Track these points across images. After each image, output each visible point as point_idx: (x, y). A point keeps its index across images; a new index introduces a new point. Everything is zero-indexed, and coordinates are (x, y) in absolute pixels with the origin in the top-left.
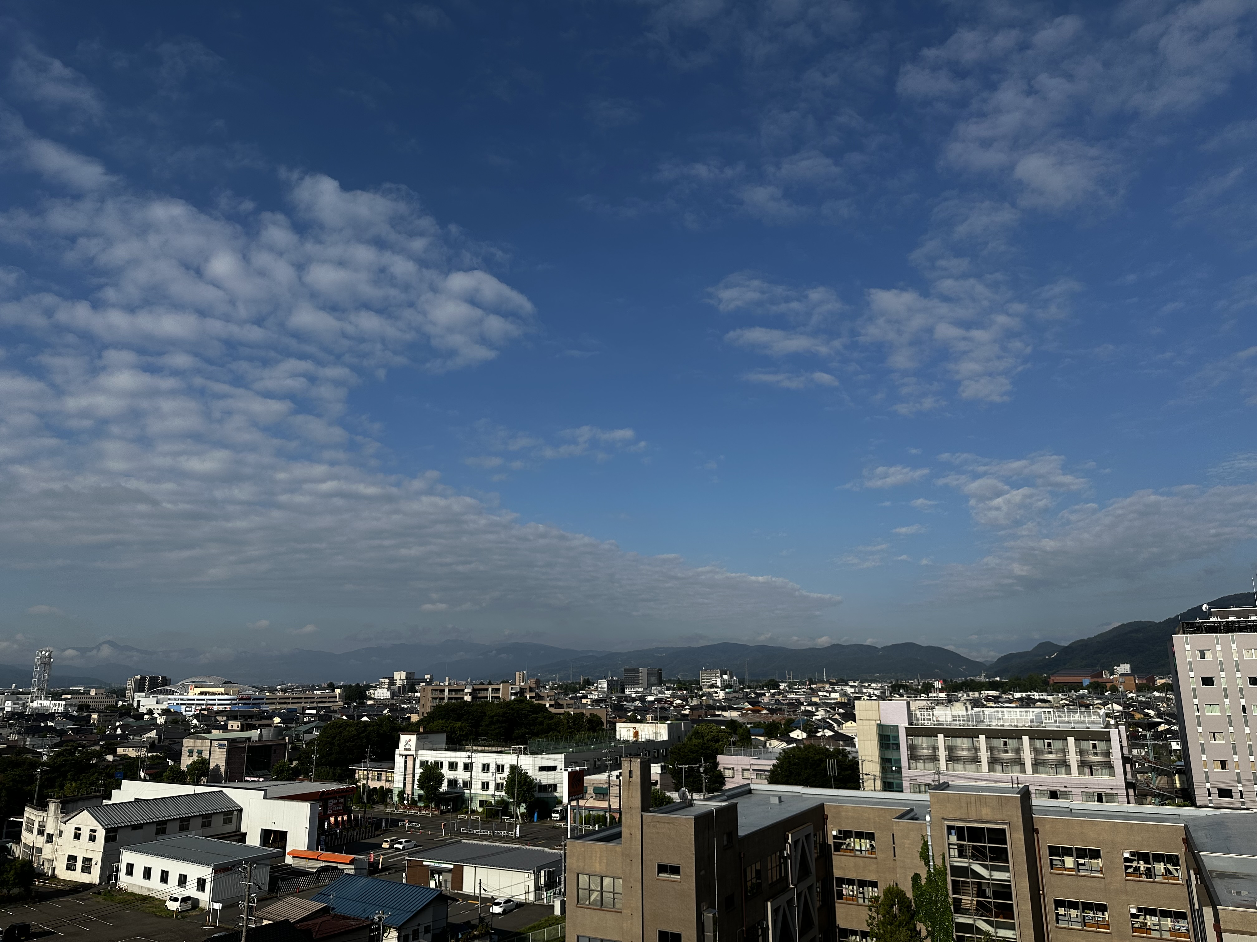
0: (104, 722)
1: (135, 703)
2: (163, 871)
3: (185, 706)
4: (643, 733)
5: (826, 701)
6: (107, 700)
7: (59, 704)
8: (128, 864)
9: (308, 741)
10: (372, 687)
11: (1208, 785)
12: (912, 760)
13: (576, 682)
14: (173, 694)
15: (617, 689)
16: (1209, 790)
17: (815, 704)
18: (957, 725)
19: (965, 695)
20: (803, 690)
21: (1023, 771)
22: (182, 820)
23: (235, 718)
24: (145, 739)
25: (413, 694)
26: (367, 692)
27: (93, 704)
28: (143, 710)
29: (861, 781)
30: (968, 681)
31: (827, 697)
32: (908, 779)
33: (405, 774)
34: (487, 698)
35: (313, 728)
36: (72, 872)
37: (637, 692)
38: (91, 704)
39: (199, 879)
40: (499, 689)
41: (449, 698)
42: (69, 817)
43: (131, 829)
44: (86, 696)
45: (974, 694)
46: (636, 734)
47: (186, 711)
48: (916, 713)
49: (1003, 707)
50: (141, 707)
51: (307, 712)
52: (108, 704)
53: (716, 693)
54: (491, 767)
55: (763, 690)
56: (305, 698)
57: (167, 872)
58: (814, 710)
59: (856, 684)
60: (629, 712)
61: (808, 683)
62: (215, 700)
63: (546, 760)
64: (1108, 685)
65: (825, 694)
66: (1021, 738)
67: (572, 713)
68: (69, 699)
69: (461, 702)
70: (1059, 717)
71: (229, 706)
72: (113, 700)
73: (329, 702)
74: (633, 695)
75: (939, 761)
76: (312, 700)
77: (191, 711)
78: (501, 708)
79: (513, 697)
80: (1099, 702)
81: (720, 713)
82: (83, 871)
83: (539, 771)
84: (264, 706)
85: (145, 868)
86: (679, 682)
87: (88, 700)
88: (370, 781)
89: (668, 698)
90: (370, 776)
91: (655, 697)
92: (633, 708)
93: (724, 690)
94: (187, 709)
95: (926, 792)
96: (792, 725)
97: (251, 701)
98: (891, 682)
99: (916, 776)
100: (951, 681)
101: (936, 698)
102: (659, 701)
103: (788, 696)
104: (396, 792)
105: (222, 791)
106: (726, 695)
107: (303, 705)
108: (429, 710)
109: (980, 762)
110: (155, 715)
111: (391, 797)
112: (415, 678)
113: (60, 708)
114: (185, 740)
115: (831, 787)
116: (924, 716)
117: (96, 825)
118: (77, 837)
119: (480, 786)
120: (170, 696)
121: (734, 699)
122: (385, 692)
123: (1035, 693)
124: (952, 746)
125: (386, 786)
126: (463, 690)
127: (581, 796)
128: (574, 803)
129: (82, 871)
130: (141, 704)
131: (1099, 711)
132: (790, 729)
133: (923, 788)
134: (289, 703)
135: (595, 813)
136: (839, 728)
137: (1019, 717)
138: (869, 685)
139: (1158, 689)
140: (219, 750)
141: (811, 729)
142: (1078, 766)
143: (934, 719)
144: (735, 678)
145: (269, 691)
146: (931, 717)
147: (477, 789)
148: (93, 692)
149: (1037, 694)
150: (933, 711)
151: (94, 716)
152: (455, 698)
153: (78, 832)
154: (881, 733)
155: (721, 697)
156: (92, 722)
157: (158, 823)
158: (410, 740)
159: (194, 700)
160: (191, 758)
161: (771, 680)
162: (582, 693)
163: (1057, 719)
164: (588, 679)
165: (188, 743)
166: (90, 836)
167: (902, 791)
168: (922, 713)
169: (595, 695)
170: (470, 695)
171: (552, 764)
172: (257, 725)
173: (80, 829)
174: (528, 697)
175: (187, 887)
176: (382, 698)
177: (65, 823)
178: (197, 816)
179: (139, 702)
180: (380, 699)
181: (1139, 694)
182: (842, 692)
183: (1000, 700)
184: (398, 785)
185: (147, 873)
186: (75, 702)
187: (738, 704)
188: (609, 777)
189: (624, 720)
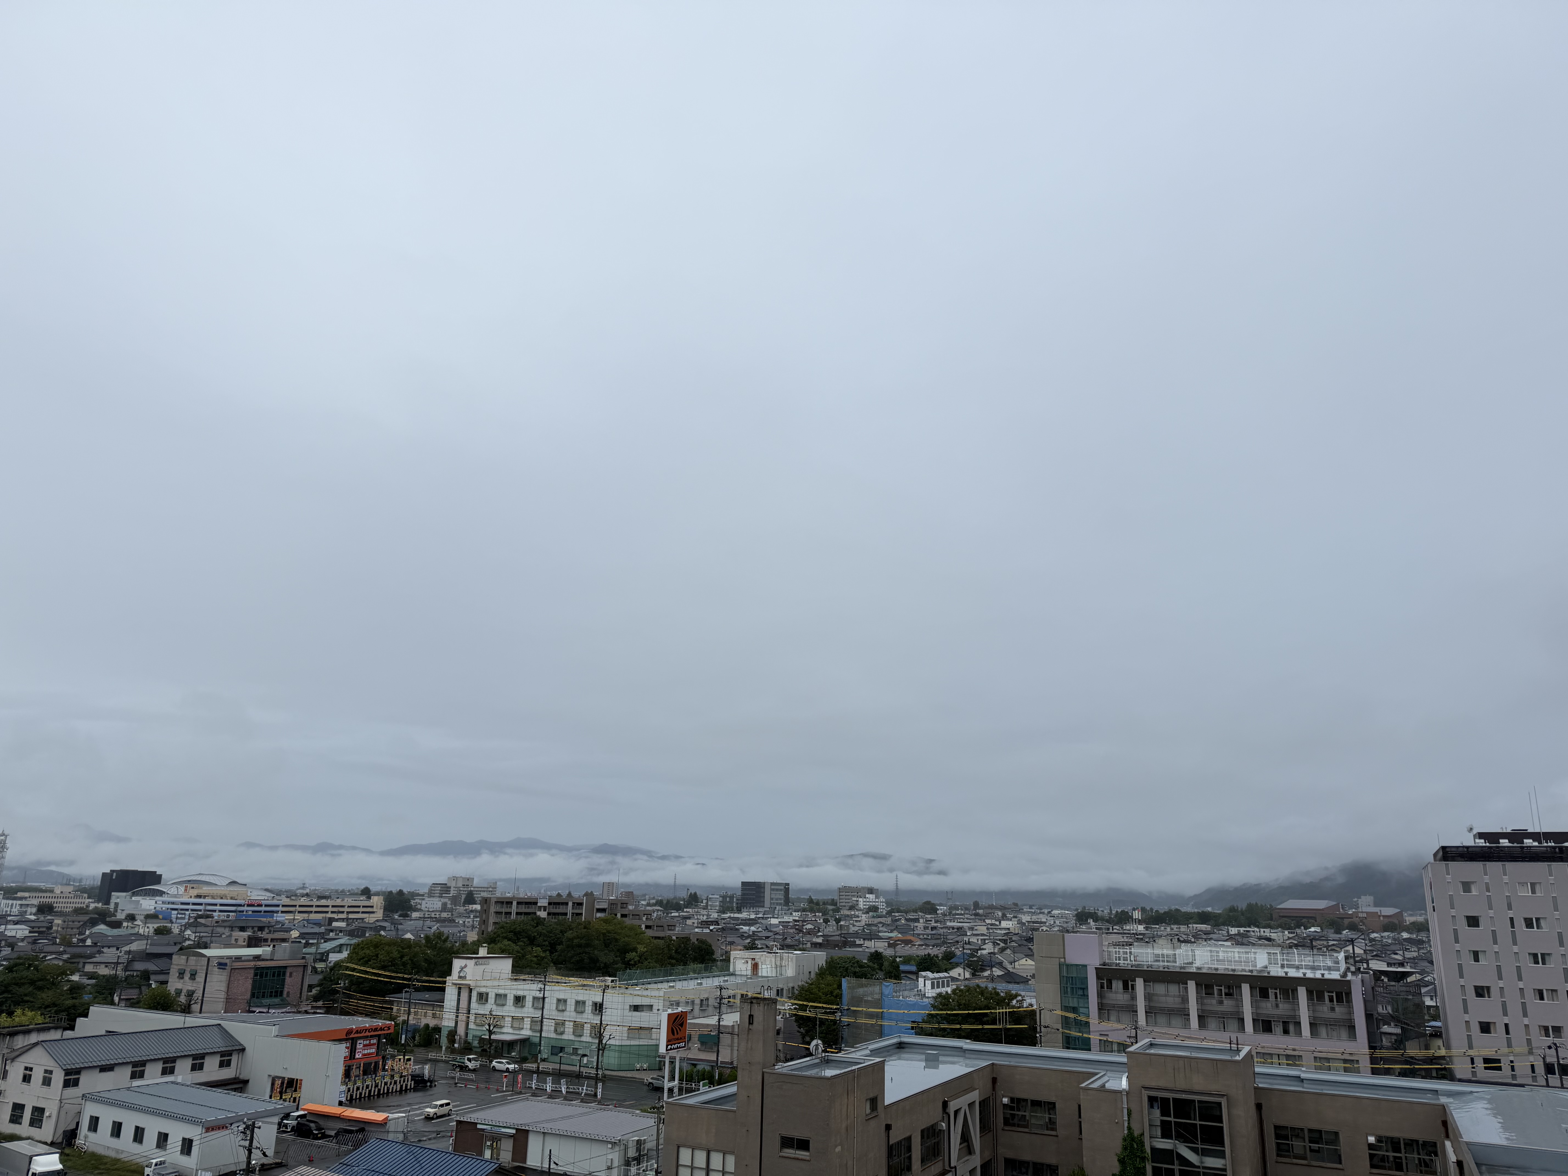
0: (68, 930)
1: (112, 906)
2: (137, 1128)
3: (176, 912)
4: (764, 966)
5: (995, 931)
6: (75, 900)
7: (12, 905)
8: (91, 1117)
9: (333, 962)
10: (418, 895)
11: (1471, 1053)
12: (1103, 1009)
13: (680, 898)
14: (161, 895)
15: (732, 908)
16: (1472, 1060)
17: (983, 935)
18: (1160, 965)
19: (1168, 929)
20: (966, 916)
21: (1242, 1028)
22: (166, 1061)
23: (242, 929)
24: (123, 952)
25: (471, 906)
26: (412, 902)
27: (57, 905)
28: (120, 916)
29: (1038, 1035)
30: (1172, 910)
31: (997, 926)
32: (1098, 1033)
33: (458, 1010)
34: (566, 914)
35: (341, 945)
36: (17, 1125)
37: (757, 913)
38: (55, 905)
39: (184, 1139)
40: (581, 904)
41: (517, 914)
42: (17, 1053)
43: (98, 1070)
44: (48, 894)
45: (1180, 928)
46: (755, 967)
47: (177, 918)
48: (1110, 950)
49: (1216, 945)
50: (119, 911)
51: (335, 924)
52: (77, 905)
53: (858, 917)
54: (568, 1003)
55: (917, 913)
56: (333, 906)
57: (143, 1129)
58: (980, 942)
59: (1033, 911)
60: (747, 938)
61: (972, 907)
62: (216, 905)
63: (640, 994)
64: (1346, 921)
65: (993, 922)
66: (1241, 987)
67: (674, 938)
68: (26, 898)
69: (533, 920)
70: (1288, 960)
71: (233, 914)
72: (83, 900)
73: (363, 912)
74: (753, 916)
75: (1137, 1012)
76: (341, 909)
77: (184, 918)
78: (585, 928)
79: (599, 915)
80: (1335, 942)
81: (862, 942)
82: (32, 1124)
83: (630, 1011)
84: (280, 914)
85: (114, 1122)
86: (811, 901)
87: (50, 900)
88: (411, 1018)
89: (795, 921)
90: (412, 1010)
91: (780, 920)
92: (751, 933)
93: (867, 913)
94: (178, 916)
95: (1119, 1051)
96: (952, 961)
97: (263, 909)
98: (1077, 910)
99: (1109, 1031)
100: (1152, 909)
101: (1135, 932)
102: (785, 924)
103: (949, 924)
104: (444, 1033)
105: (219, 1025)
106: (870, 920)
107: (330, 915)
108: (490, 928)
109: (1189, 1015)
110: (138, 922)
111: (438, 1041)
112: (474, 885)
113: (14, 910)
114: (174, 957)
115: (999, 1041)
116: (1119, 954)
117: (50, 1064)
118: (27, 1079)
119: (553, 1029)
120: (157, 898)
121: (880, 925)
122: (435, 903)
123: (1256, 929)
124: (1153, 995)
125: (432, 1023)
126: (536, 903)
127: (682, 1044)
128: (673, 1053)
129: (30, 1126)
130: (120, 907)
131: (1335, 955)
132: (949, 966)
133: (1115, 1047)
134: (311, 912)
135: (700, 1067)
136: (1011, 966)
137: (1237, 959)
138: (1049, 912)
139: (1408, 929)
140: (217, 970)
141: (977, 966)
142: (1310, 1024)
143: (1132, 959)
144: (882, 899)
145: (287, 897)
146: (1128, 956)
147: (549, 1031)
148: (58, 891)
149: (1258, 930)
150: (1130, 949)
151: (58, 921)
152: (526, 914)
153: (28, 1072)
154: (1065, 974)
155: (863, 923)
156: (54, 928)
157: (135, 1064)
158: (466, 966)
159: (188, 904)
160: (182, 981)
161: (928, 903)
162: (687, 912)
163: (1285, 963)
164: (695, 894)
165: (179, 961)
166: (45, 1078)
167: (1090, 1050)
168: (1117, 950)
169: (703, 915)
170: (545, 910)
171: (645, 1002)
172: (269, 940)
173: (31, 1069)
174: (619, 915)
175: (168, 1152)
176: (431, 910)
177: (13, 1060)
178: (185, 1056)
179: (117, 904)
180: (428, 911)
181: (1386, 934)
182: (1016, 919)
183: (1212, 936)
184: (447, 1022)
185: (117, 1129)
186: (35, 902)
187: (885, 932)
188: (719, 1022)
189: (740, 947)
